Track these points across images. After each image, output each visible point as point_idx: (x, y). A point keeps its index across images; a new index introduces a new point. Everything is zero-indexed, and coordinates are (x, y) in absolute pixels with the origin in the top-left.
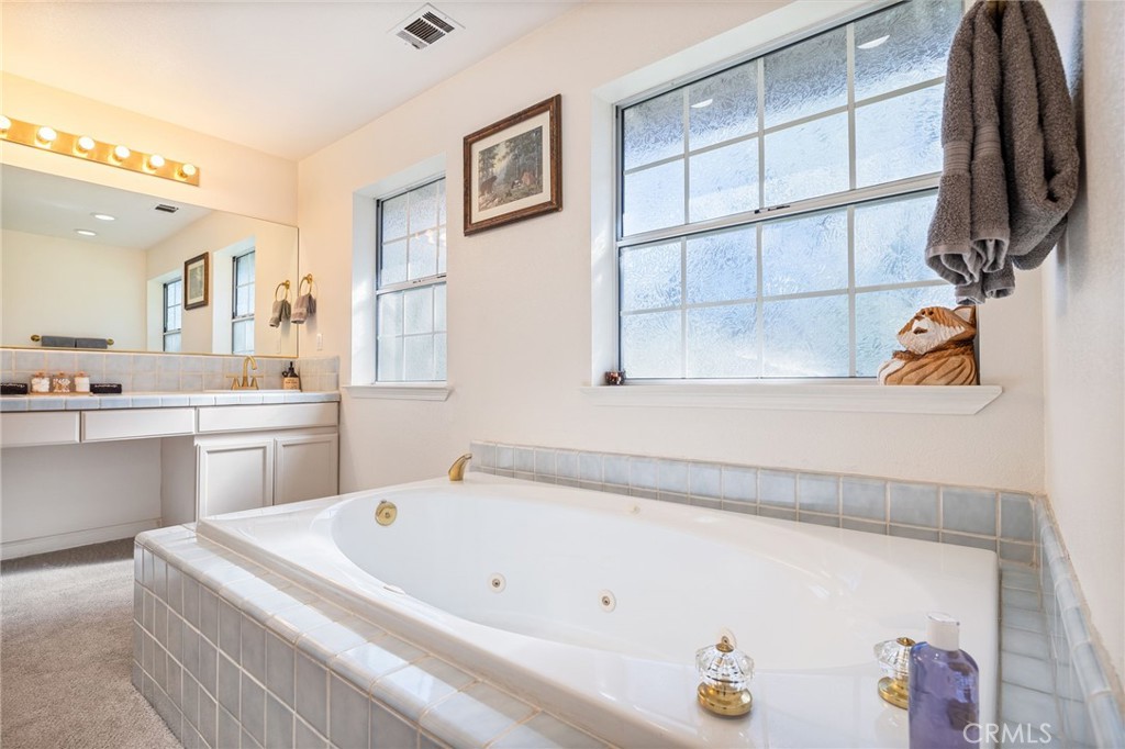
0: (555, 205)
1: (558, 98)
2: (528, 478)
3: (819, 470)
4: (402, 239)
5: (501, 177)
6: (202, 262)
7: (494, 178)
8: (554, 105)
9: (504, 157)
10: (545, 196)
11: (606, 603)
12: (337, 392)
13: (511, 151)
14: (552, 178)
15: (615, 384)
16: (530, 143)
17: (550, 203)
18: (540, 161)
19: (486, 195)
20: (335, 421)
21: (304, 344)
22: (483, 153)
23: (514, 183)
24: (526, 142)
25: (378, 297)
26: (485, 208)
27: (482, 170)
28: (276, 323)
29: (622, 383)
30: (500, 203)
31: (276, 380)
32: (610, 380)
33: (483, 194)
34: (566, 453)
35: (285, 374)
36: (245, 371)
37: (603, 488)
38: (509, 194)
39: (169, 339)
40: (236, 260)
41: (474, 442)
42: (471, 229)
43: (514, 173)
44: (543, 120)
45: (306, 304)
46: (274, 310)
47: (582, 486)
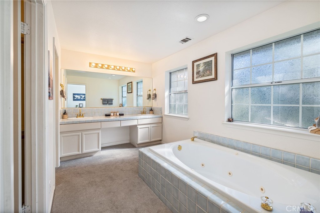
0: (216, 79)
1: (217, 53)
2: (208, 141)
3: (289, 151)
4: (176, 81)
5: (201, 71)
6: (131, 84)
7: (200, 71)
8: (215, 55)
9: (202, 66)
10: (213, 76)
11: (230, 174)
12: (161, 115)
13: (204, 65)
14: (215, 72)
15: (231, 122)
16: (209, 63)
17: (214, 78)
18: (212, 68)
19: (198, 75)
20: (161, 122)
21: (154, 104)
22: (197, 65)
23: (205, 73)
24: (208, 63)
25: (170, 94)
26: (198, 78)
27: (197, 69)
28: (148, 99)
29: (232, 121)
30: (201, 77)
31: (148, 111)
32: (229, 120)
33: (197, 75)
34: (218, 137)
35: (150, 110)
36: (144, 110)
37: (228, 146)
38: (204, 75)
39: (123, 98)
40: (137, 83)
41: (195, 131)
42: (194, 82)
43: (205, 70)
44: (213, 59)
45: (155, 95)
46: (148, 96)
47: (222, 145)
